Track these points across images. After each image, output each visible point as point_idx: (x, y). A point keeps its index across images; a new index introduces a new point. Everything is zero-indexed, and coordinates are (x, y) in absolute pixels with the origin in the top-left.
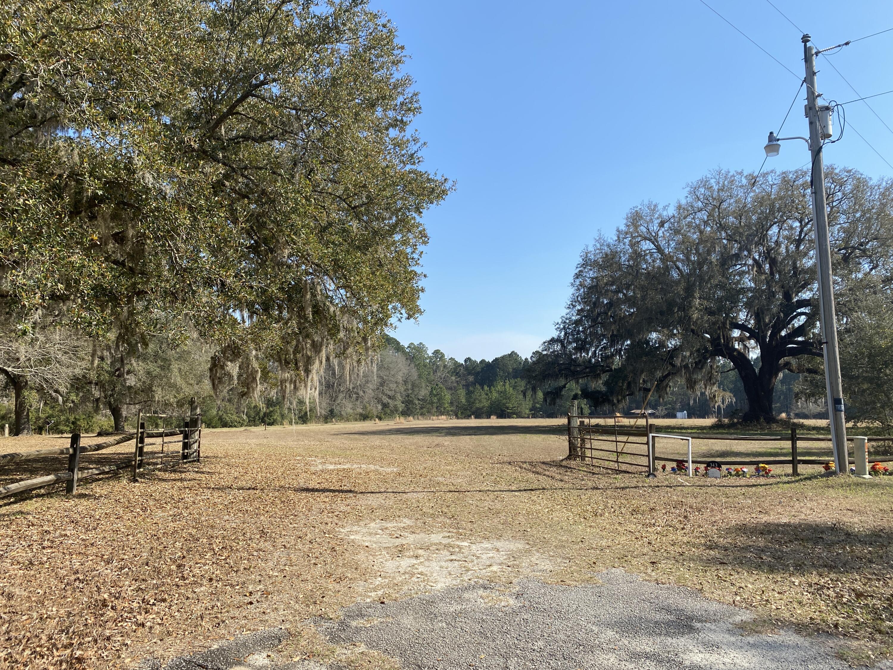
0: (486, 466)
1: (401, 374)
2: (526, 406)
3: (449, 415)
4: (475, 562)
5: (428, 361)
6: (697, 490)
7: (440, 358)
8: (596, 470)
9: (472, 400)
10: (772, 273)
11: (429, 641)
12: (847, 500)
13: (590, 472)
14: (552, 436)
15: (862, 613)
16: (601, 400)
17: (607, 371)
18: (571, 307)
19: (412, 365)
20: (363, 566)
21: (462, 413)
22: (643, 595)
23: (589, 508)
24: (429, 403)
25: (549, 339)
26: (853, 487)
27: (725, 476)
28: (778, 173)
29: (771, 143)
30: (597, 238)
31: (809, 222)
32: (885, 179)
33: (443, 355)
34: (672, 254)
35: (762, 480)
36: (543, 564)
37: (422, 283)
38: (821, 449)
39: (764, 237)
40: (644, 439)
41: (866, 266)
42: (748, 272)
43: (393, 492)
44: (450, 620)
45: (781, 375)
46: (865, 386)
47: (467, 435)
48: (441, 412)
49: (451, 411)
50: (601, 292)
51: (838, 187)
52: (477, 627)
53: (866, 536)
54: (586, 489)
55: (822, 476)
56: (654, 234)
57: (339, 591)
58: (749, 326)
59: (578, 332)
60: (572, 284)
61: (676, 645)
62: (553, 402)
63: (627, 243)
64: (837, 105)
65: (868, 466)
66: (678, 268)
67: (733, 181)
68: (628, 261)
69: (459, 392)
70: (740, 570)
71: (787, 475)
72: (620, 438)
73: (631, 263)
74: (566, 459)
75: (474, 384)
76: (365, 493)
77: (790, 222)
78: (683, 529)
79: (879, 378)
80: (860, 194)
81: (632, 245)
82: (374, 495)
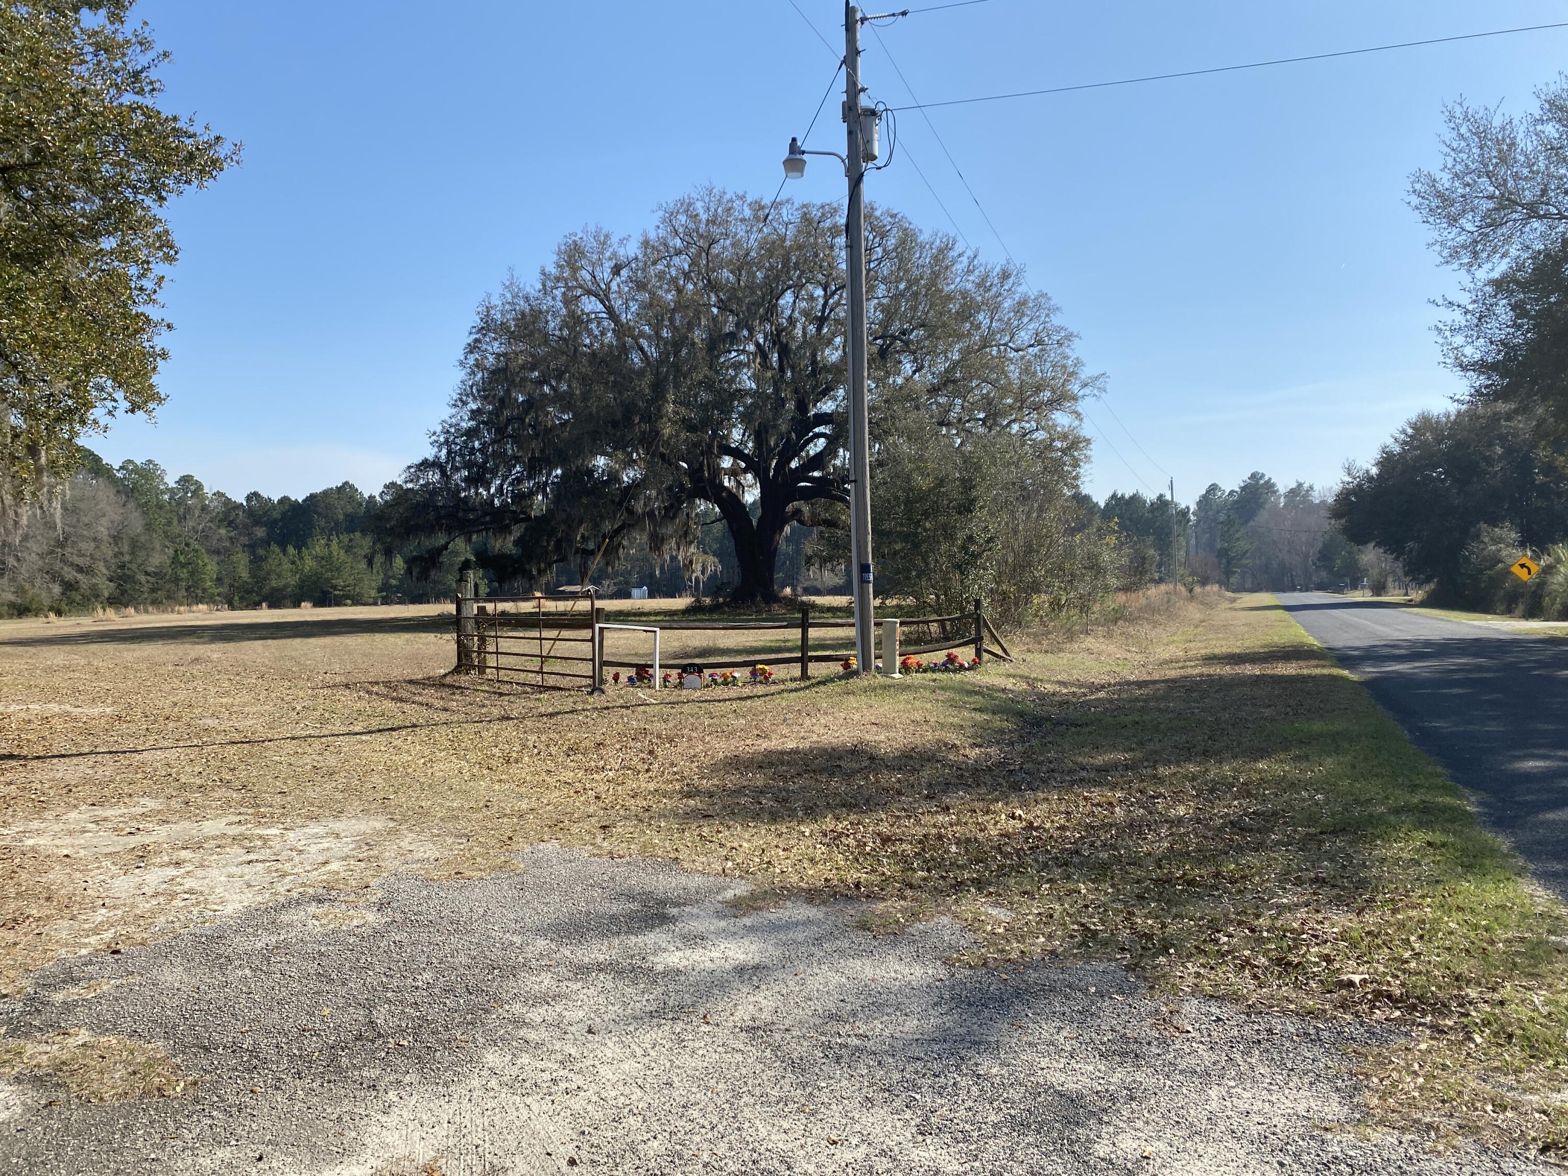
0: (301, 693)
1: (104, 521)
2: (371, 583)
3: (215, 603)
4: (297, 859)
5: (166, 497)
6: (667, 710)
7: (195, 493)
8: (505, 688)
9: (262, 574)
10: (782, 370)
11: (221, 1003)
12: (871, 711)
13: (495, 693)
14: (423, 635)
15: (889, 864)
16: (510, 569)
17: (522, 520)
18: (459, 403)
19: (131, 505)
20: (63, 891)
21: (241, 598)
22: (591, 877)
23: (495, 751)
24: (169, 581)
25: (418, 460)
26: (879, 691)
27: (707, 686)
28: (796, 205)
29: (793, 156)
30: (507, 283)
31: (837, 290)
32: (940, 235)
33: (199, 486)
34: (632, 324)
35: (760, 689)
36: (422, 849)
37: (161, 341)
38: (837, 639)
39: (773, 310)
40: (586, 634)
41: (908, 367)
42: (747, 365)
43: (110, 752)
44: (257, 963)
45: (787, 529)
46: (898, 547)
47: (256, 639)
48: (195, 596)
49: (219, 595)
50: (513, 381)
51: (877, 239)
52: (312, 967)
53: (894, 758)
54: (490, 721)
55: (840, 678)
56: (603, 286)
57: (15, 944)
58: (746, 452)
59: (472, 451)
60: (461, 363)
61: (642, 945)
62: (424, 575)
63: (559, 297)
64: (886, 110)
65: (898, 661)
66: (641, 349)
67: (730, 209)
68: (560, 329)
69: (234, 558)
70: (731, 823)
71: (793, 680)
72: (546, 634)
73: (566, 332)
74: (452, 672)
75: (266, 543)
76: (45, 757)
77: (810, 287)
78: (648, 771)
79: (916, 534)
80: (905, 254)
81: (567, 302)
82: (67, 760)
